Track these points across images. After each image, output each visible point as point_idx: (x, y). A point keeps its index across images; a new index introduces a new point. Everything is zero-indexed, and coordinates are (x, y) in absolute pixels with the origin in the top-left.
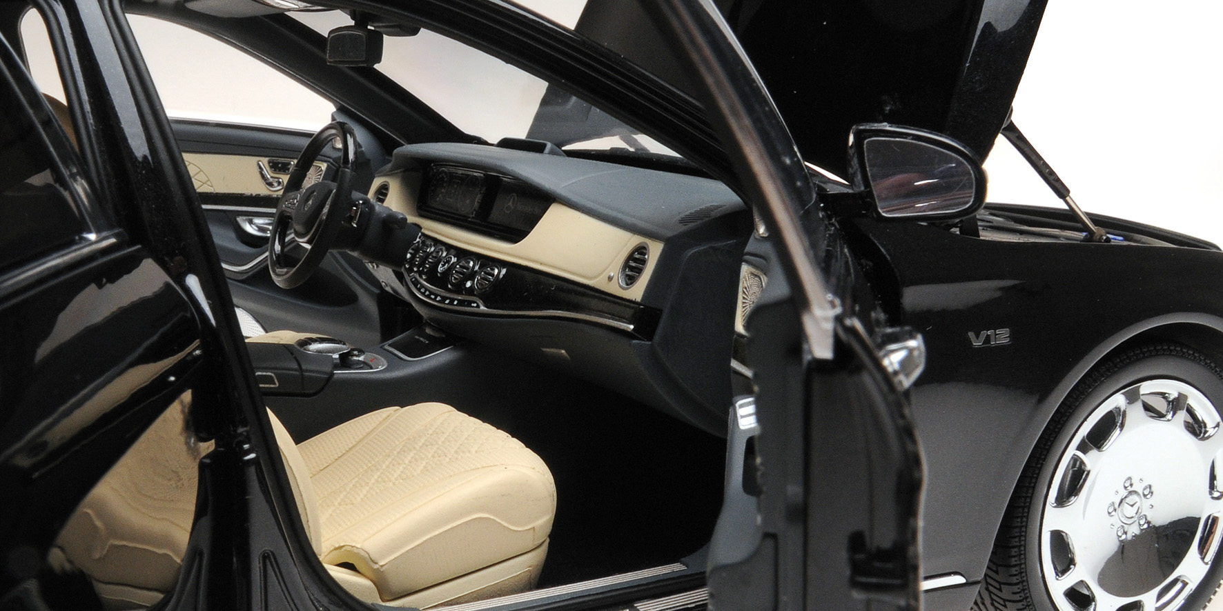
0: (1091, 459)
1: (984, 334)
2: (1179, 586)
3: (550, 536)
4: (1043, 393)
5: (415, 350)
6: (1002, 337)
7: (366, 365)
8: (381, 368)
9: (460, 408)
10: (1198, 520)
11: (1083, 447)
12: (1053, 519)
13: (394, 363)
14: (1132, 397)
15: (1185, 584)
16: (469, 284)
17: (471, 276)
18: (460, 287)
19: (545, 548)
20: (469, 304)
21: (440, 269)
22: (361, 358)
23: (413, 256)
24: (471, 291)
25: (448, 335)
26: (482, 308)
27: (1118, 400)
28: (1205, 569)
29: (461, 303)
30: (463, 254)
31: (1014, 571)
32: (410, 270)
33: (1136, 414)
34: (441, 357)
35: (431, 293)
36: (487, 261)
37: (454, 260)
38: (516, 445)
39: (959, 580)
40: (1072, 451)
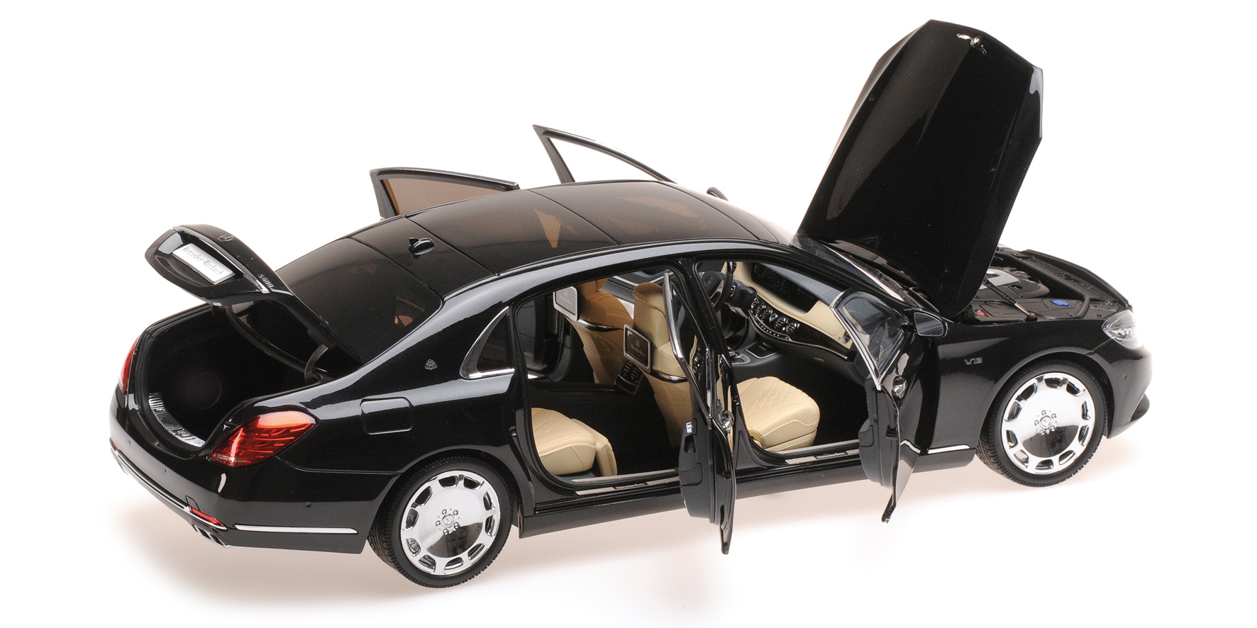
0: (1022, 403)
1: (972, 360)
2: (1072, 455)
3: (818, 428)
4: (996, 380)
5: (761, 354)
6: (979, 361)
7: (741, 360)
8: (748, 362)
9: (781, 379)
10: (1078, 427)
11: (1019, 399)
12: (1006, 426)
13: (753, 359)
14: (1040, 380)
15: (1074, 454)
16: (784, 329)
17: (785, 325)
18: (779, 329)
19: (816, 432)
20: (784, 337)
21: (770, 319)
22: (739, 357)
23: (755, 308)
24: (785, 332)
25: (774, 347)
26: (790, 340)
27: (1033, 381)
28: (1083, 449)
29: (780, 336)
30: (781, 314)
31: (991, 445)
32: (754, 314)
33: (1042, 387)
34: (771, 357)
35: (767, 329)
36: (792, 320)
37: (777, 316)
38: (805, 395)
39: (967, 447)
40: (1013, 400)
